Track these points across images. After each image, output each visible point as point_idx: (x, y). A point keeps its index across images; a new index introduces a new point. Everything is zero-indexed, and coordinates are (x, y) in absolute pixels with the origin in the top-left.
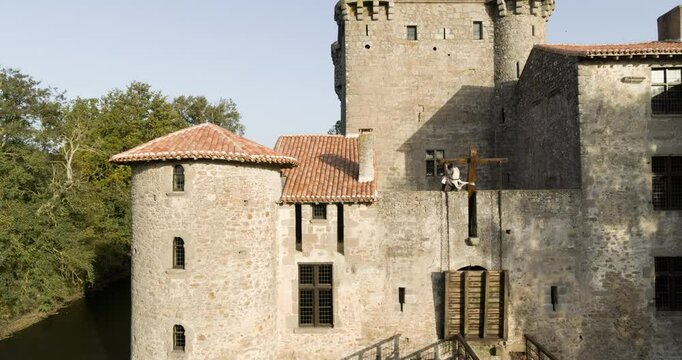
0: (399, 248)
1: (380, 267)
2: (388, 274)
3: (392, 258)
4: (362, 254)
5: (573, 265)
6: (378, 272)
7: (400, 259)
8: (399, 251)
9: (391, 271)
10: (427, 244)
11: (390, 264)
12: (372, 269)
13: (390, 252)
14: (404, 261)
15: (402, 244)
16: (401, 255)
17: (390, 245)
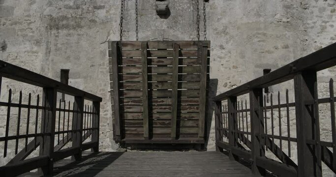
0: (65, 18)
1: (38, 43)
2: (48, 52)
3: (54, 31)
4: (17, 27)
5: (290, 42)
6: (35, 49)
7: (65, 32)
8: (64, 22)
9: (53, 48)
10: (102, 13)
11: (52, 39)
12: (28, 46)
13: (54, 24)
14: (69, 35)
15: (70, 13)
16: (67, 27)
17: (54, 15)
